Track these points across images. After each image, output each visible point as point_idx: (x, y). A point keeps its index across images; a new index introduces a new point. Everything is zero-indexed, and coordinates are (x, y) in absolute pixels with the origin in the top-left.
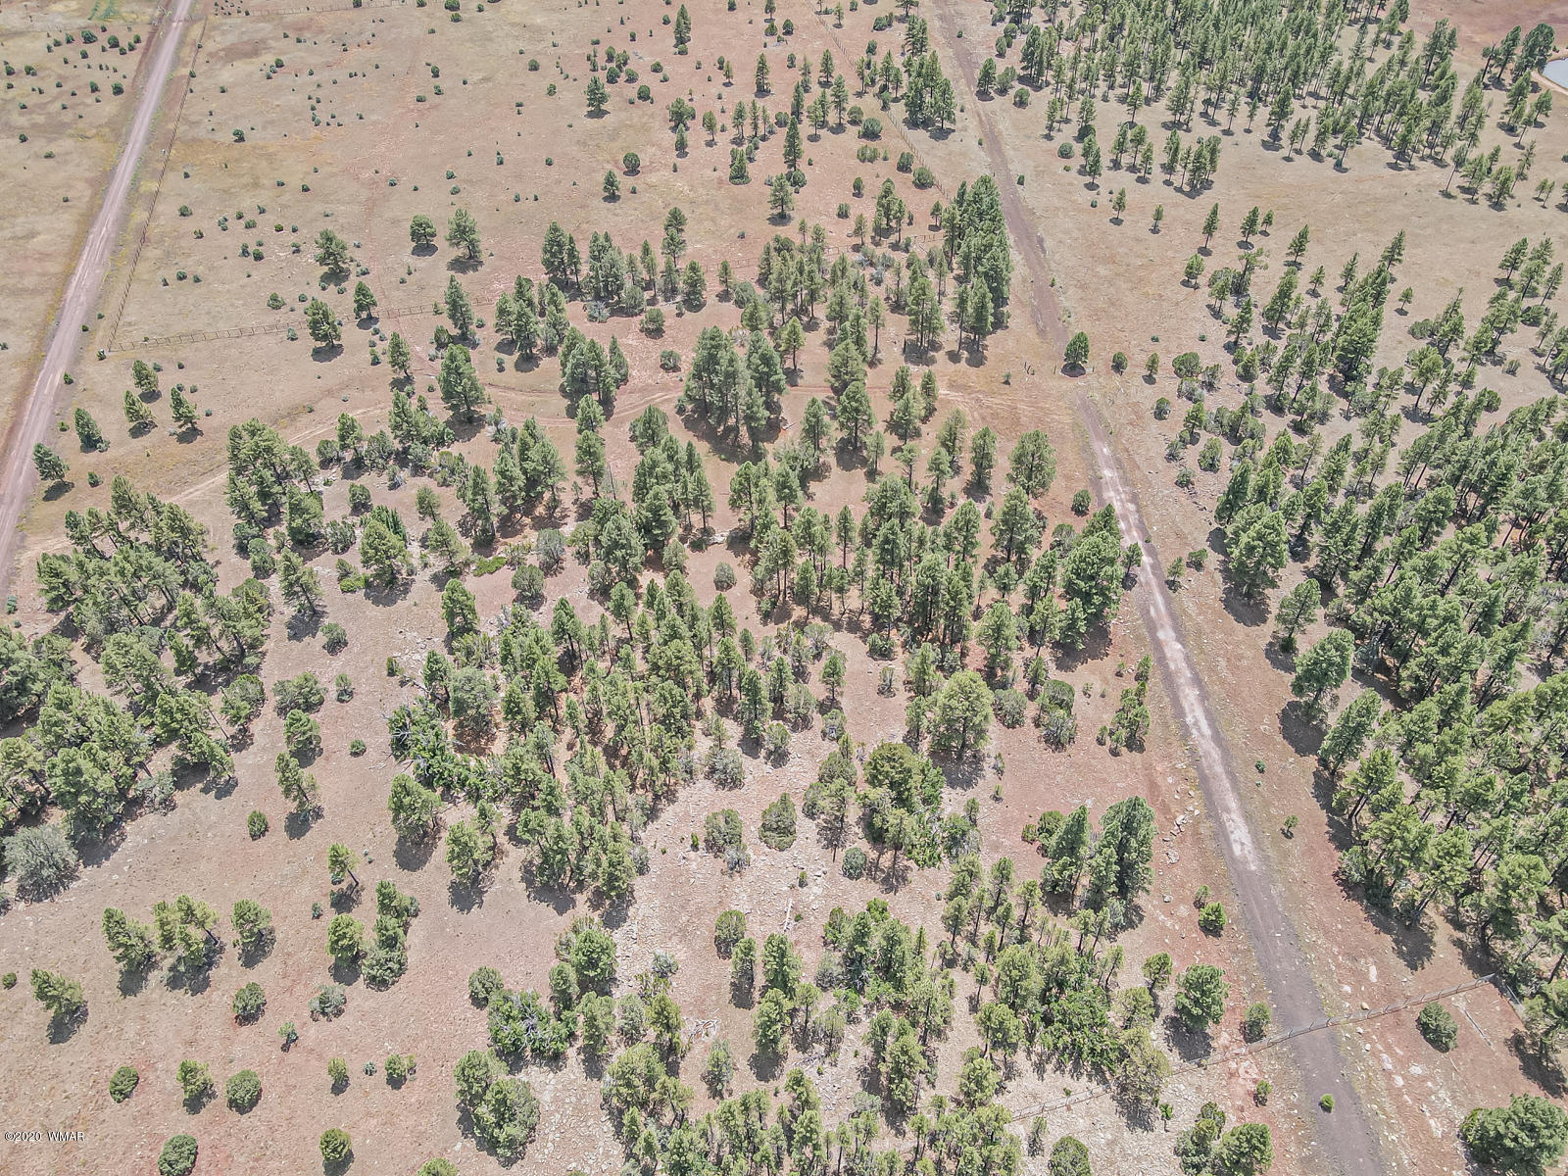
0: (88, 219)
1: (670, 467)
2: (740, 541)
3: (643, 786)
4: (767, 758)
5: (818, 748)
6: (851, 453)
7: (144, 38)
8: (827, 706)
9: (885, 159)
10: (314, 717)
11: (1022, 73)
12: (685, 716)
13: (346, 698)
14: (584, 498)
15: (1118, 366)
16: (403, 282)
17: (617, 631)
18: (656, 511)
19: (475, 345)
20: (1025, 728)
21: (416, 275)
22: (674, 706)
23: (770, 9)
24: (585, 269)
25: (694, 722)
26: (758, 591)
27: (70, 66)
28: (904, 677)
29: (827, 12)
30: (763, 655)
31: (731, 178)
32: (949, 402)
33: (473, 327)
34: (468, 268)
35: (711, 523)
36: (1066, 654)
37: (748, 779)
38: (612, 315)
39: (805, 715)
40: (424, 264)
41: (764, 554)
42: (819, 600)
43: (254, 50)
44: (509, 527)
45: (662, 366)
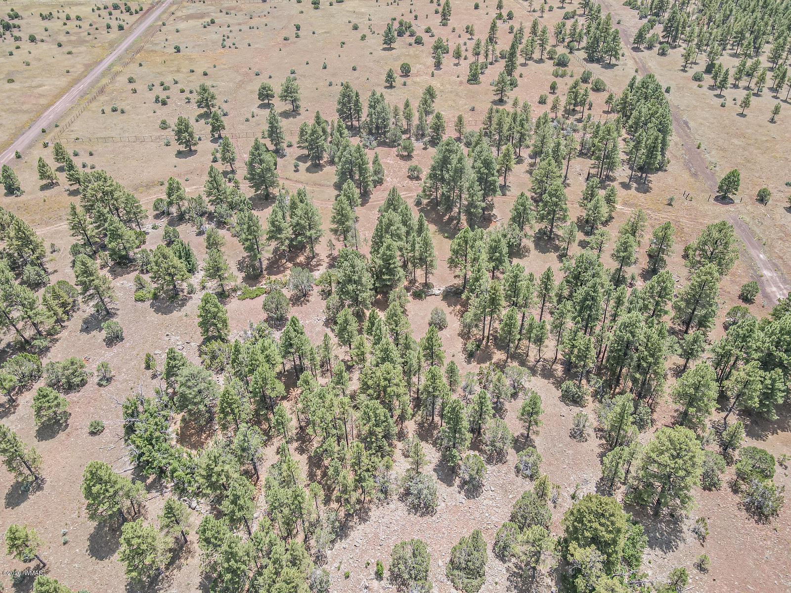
0: (77, 81)
1: (404, 229)
2: (453, 295)
3: (338, 500)
4: (461, 487)
5: (511, 483)
6: (545, 241)
7: (145, 9)
8: (522, 443)
9: (572, 76)
10: (73, 396)
11: (662, 40)
12: (387, 436)
13: (104, 383)
14: (336, 253)
15: (762, 198)
16: (247, 120)
17: (340, 353)
18: (387, 260)
19: (283, 156)
20: (722, 492)
21: (256, 118)
22: (377, 425)
23: (500, 7)
24: (364, 117)
25: (395, 442)
26: (465, 335)
27: (101, 18)
28: (596, 424)
29: (534, 11)
30: (465, 389)
31: (469, 81)
32: (624, 214)
33: (284, 145)
34: (290, 116)
35: (431, 279)
36: (755, 422)
37: (441, 506)
38: (379, 145)
39: (501, 450)
40: (263, 113)
41: (474, 301)
42: (517, 347)
43: (202, 16)
44: (275, 267)
45: (409, 177)
